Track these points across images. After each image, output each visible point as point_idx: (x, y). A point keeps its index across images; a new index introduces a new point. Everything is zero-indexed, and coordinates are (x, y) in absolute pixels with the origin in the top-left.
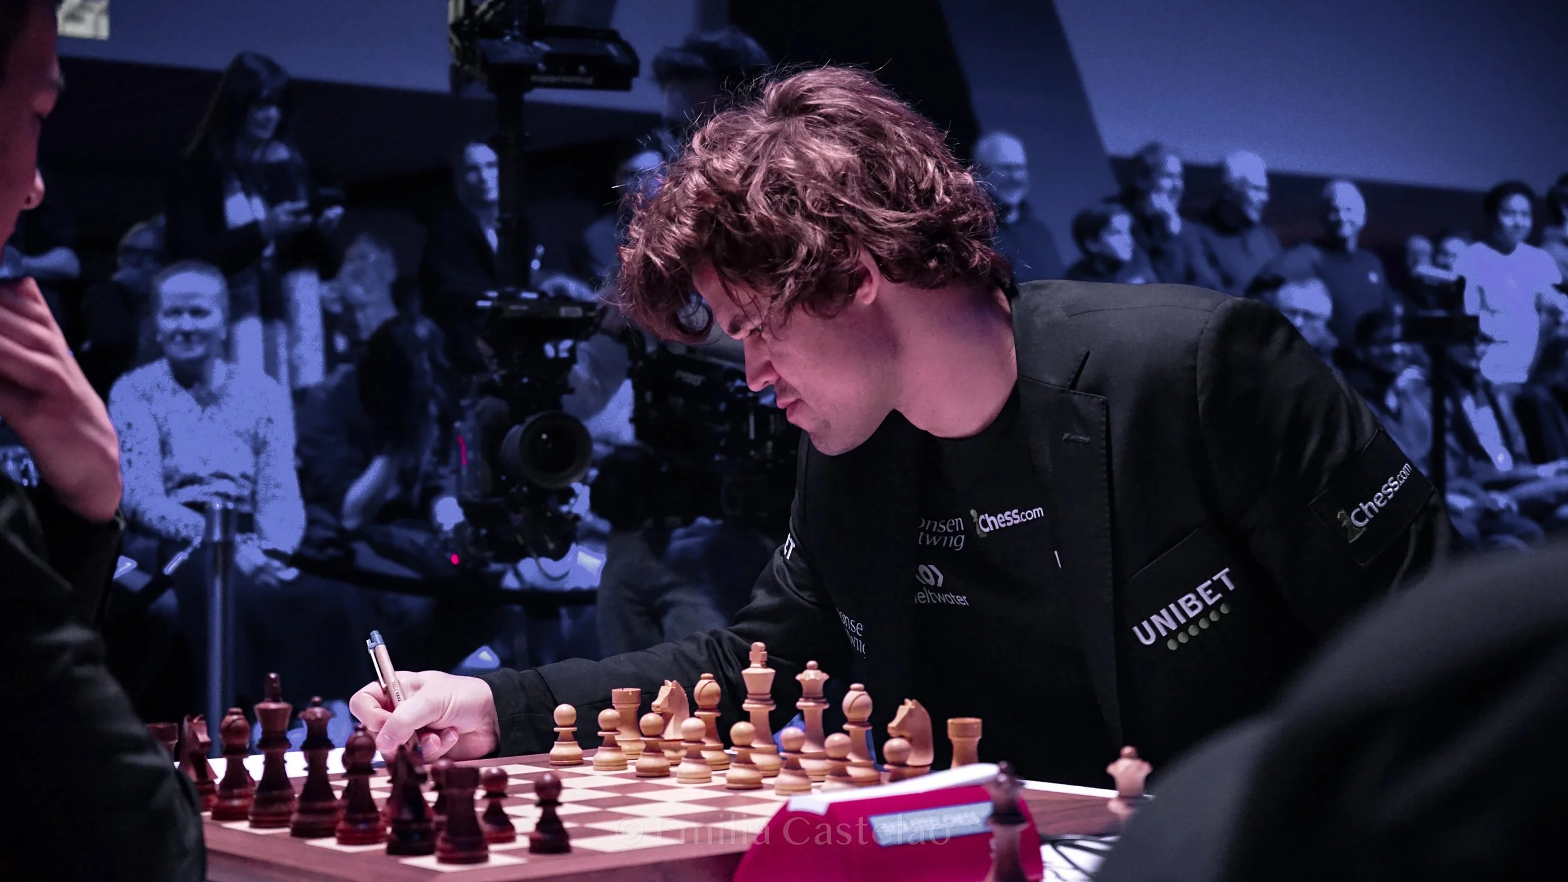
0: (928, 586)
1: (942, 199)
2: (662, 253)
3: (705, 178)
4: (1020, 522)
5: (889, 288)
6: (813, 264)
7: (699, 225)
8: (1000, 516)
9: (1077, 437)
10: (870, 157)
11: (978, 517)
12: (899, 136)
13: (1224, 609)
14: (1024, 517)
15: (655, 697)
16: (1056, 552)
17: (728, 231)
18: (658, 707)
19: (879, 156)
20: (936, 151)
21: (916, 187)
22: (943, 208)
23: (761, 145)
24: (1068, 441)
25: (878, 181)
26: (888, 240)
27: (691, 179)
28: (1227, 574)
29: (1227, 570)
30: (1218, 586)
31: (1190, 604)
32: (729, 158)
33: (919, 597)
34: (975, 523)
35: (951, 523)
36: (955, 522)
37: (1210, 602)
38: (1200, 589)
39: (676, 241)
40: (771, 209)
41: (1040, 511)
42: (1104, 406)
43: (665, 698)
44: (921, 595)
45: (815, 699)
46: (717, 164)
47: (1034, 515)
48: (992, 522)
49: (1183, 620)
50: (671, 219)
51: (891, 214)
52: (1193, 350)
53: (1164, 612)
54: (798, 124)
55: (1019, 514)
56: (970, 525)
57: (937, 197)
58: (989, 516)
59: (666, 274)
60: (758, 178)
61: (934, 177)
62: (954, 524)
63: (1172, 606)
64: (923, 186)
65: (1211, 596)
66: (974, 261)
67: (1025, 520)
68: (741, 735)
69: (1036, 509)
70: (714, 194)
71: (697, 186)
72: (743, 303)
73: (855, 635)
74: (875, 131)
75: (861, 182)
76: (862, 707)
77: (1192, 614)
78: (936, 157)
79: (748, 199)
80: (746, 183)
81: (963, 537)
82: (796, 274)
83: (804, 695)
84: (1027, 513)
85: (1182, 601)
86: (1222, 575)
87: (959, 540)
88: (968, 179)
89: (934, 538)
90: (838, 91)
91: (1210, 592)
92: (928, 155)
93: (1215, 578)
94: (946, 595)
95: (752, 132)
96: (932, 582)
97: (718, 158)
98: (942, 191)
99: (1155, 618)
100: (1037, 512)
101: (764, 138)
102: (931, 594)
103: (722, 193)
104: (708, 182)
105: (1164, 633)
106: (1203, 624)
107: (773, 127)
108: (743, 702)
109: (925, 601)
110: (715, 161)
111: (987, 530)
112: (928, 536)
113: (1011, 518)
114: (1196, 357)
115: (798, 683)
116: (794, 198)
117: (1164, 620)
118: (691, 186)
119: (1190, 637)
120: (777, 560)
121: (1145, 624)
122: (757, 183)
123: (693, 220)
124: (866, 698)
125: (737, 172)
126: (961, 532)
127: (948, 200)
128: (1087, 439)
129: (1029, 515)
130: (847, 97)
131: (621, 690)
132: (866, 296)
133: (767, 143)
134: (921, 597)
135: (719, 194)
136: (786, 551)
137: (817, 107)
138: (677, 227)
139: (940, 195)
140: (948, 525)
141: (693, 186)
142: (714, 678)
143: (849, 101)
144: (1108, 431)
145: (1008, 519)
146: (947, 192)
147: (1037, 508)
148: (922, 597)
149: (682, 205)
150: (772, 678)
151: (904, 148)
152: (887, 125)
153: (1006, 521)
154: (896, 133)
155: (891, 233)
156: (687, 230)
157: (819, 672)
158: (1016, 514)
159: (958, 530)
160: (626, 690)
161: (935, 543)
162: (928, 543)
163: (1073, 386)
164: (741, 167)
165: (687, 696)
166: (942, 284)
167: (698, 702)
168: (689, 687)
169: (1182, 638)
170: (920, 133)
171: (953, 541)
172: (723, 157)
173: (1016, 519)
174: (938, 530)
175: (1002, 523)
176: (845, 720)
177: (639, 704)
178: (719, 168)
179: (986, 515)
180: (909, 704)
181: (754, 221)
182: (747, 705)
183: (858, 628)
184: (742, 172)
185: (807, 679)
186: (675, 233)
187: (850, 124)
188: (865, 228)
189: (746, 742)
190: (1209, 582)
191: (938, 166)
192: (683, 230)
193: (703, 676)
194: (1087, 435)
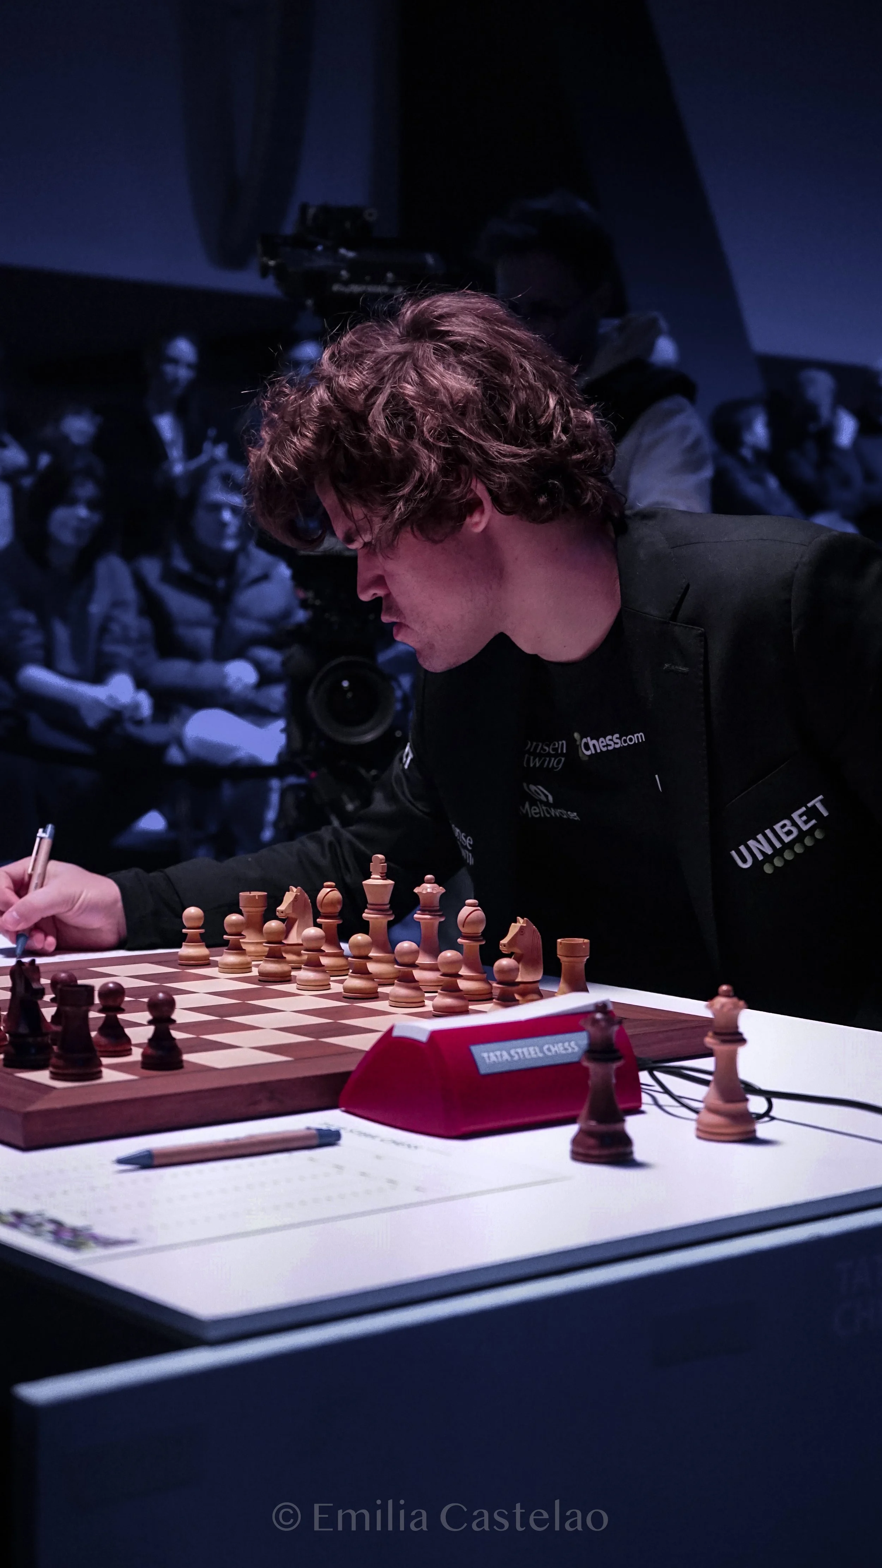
0: (541, 802)
1: (559, 437)
2: (281, 462)
3: (329, 394)
4: (621, 747)
5: (499, 517)
6: (422, 491)
7: (318, 440)
8: (601, 739)
9: (677, 667)
10: (493, 389)
11: (581, 739)
12: (525, 370)
13: (818, 835)
14: (625, 741)
15: (280, 902)
16: (657, 776)
17: (346, 448)
18: (282, 912)
19: (502, 389)
20: (560, 386)
21: (535, 423)
22: (559, 445)
23: (390, 365)
24: (667, 671)
25: (498, 413)
26: (500, 473)
27: (317, 393)
28: (820, 802)
29: (819, 798)
30: (810, 814)
31: (785, 830)
32: (355, 376)
33: (533, 812)
34: (578, 746)
35: (555, 745)
36: (559, 744)
37: (805, 828)
38: (794, 816)
39: (296, 452)
40: (390, 432)
41: (641, 736)
42: (703, 638)
43: (290, 904)
44: (535, 809)
45: (430, 912)
46: (342, 381)
47: (635, 740)
48: (594, 745)
49: (778, 845)
50: (294, 429)
51: (506, 448)
52: (788, 584)
53: (760, 837)
54: (426, 350)
55: (620, 738)
56: (573, 746)
57: (554, 434)
58: (592, 739)
59: (283, 483)
60: (381, 399)
61: (554, 413)
62: (557, 746)
63: (768, 832)
64: (543, 421)
65: (805, 823)
66: (585, 499)
67: (626, 744)
68: (360, 946)
69: (637, 734)
70: (336, 411)
71: (321, 401)
72: (356, 518)
73: (465, 847)
74: (501, 363)
75: (482, 414)
76: (475, 923)
77: (787, 840)
78: (558, 393)
79: (370, 419)
80: (370, 402)
81: (563, 759)
82: (407, 499)
84: (628, 737)
85: (776, 828)
86: (814, 804)
87: (558, 763)
88: (589, 417)
89: (537, 759)
90: (469, 320)
91: (803, 819)
92: (551, 390)
93: (807, 806)
94: (559, 810)
95: (381, 351)
96: (543, 798)
97: (344, 376)
98: (559, 428)
99: (749, 843)
100: (638, 737)
101: (394, 358)
102: (544, 808)
103: (345, 410)
104: (331, 398)
105: (760, 858)
106: (798, 849)
107: (400, 348)
108: (364, 912)
109: (538, 816)
110: (341, 378)
111: (588, 753)
112: (532, 758)
113: (613, 742)
114: (790, 591)
115: (416, 896)
116: (412, 423)
117: (759, 846)
118: (315, 399)
119: (785, 860)
120: (396, 768)
121: (742, 848)
122: (380, 404)
123: (315, 433)
124: (480, 913)
125: (361, 391)
126: (562, 754)
127: (564, 438)
128: (685, 669)
129: (631, 740)
130: (477, 326)
131: (247, 893)
132: (477, 524)
133: (395, 364)
134: (534, 811)
135: (342, 411)
136: (404, 759)
137: (447, 333)
138: (298, 439)
139: (557, 433)
140: (551, 747)
141: (317, 400)
143: (478, 330)
144: (706, 663)
145: (609, 743)
146: (565, 430)
147: (639, 733)
148: (536, 811)
149: (306, 416)
150: (391, 889)
151: (527, 381)
152: (514, 358)
153: (607, 745)
154: (521, 366)
155: (504, 468)
156: (307, 443)
157: (436, 885)
158: (617, 738)
159: (559, 751)
160: (253, 893)
161: (538, 765)
162: (532, 765)
163: (674, 617)
164: (366, 387)
165: (311, 902)
166: (550, 519)
167: (320, 909)
168: (313, 893)
169: (778, 863)
170: (546, 368)
171: (554, 762)
172: (350, 375)
173: (617, 743)
174: (542, 751)
175: (604, 746)
176: (459, 936)
177: (264, 909)
178: (344, 385)
179: (589, 738)
180: (521, 922)
181: (372, 442)
183: (468, 842)
184: (366, 392)
185: (424, 892)
186: (295, 445)
187: (478, 354)
188: (481, 460)
189: (364, 952)
190: (802, 810)
191: (560, 403)
192: (301, 443)
193: (326, 884)
194: (685, 666)
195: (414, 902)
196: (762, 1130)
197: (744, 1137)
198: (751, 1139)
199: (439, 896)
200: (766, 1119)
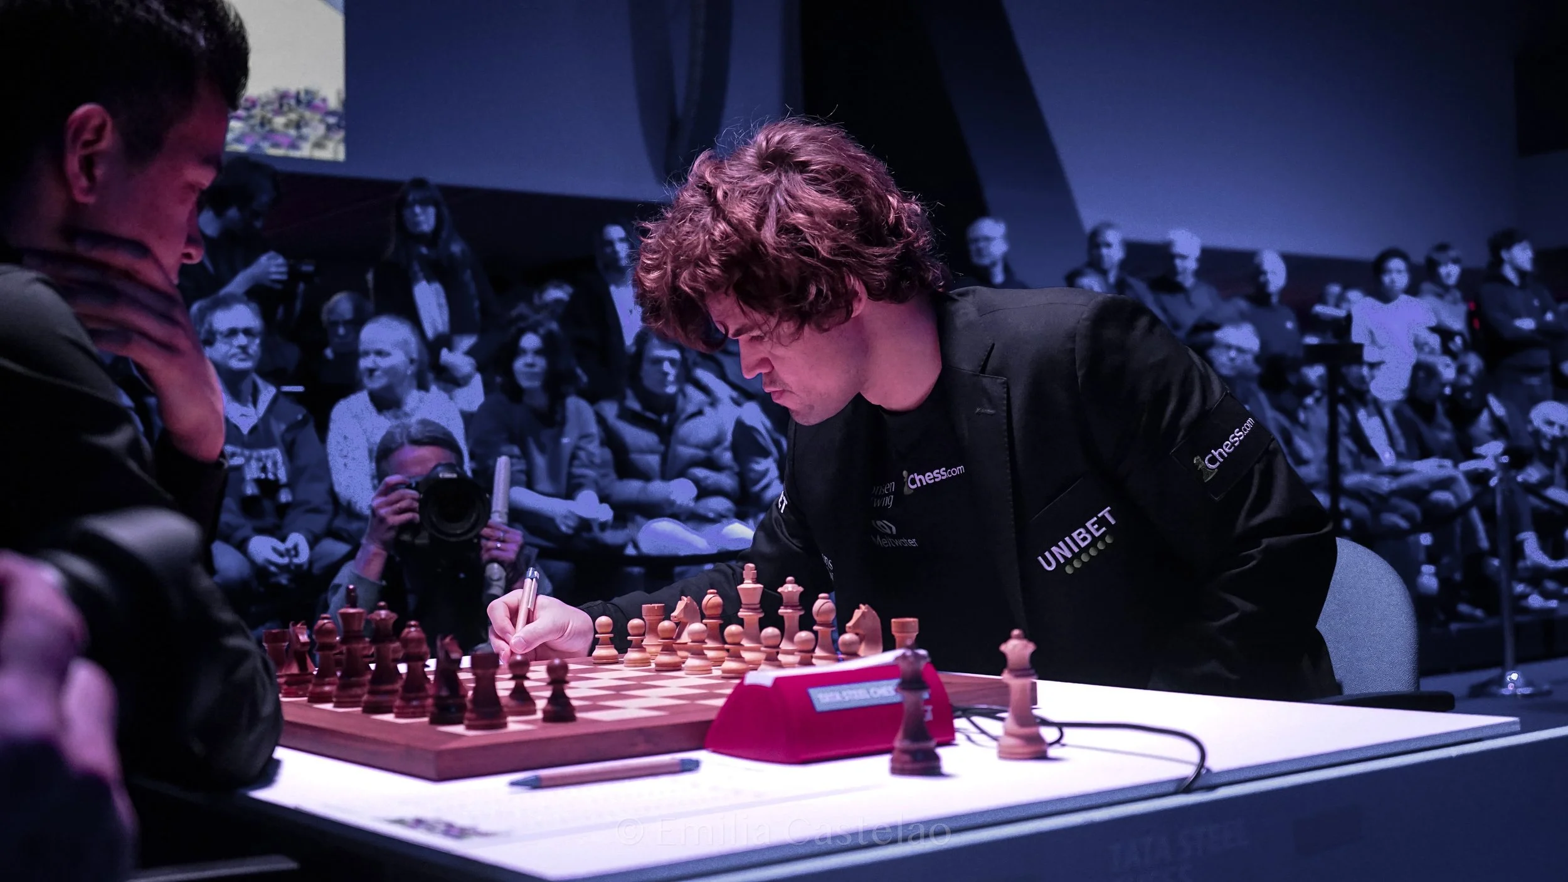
0: (885, 534)
4: (947, 477)
8: (928, 474)
9: (986, 410)
11: (910, 475)
13: (1108, 540)
14: (950, 473)
18: (675, 616)
24: (979, 414)
28: (1109, 512)
29: (1109, 508)
30: (1102, 522)
31: (1081, 536)
34: (907, 481)
35: (888, 485)
36: (890, 485)
37: (1097, 534)
38: (1088, 525)
41: (962, 469)
42: (1006, 386)
43: (681, 609)
44: (882, 540)
45: (792, 607)
47: (957, 472)
48: (920, 480)
49: (1076, 550)
51: (878, 250)
52: (1072, 337)
53: (1061, 544)
55: (945, 471)
58: (918, 475)
63: (1067, 539)
65: (1098, 530)
67: (950, 476)
68: (732, 635)
69: (959, 468)
76: (827, 612)
77: (1083, 545)
83: (784, 604)
84: (952, 470)
85: (1074, 535)
86: (1105, 513)
87: (892, 499)
91: (1096, 526)
93: (1100, 515)
94: (901, 540)
96: (887, 531)
98: (906, 225)
99: (1054, 549)
100: (960, 470)
102: (889, 540)
105: (1062, 561)
106: (1093, 552)
108: (739, 611)
109: (886, 545)
111: (916, 486)
112: (876, 499)
113: (940, 475)
114: (1074, 342)
117: (1061, 551)
119: (1083, 562)
120: (774, 512)
121: (1047, 554)
126: (894, 490)
128: (992, 412)
129: (954, 472)
136: (780, 506)
140: (885, 487)
142: (717, 593)
144: (1009, 405)
145: (936, 475)
147: (960, 466)
148: (883, 542)
150: (760, 593)
153: (935, 478)
158: (943, 471)
159: (891, 491)
161: (879, 503)
163: (982, 371)
165: (697, 608)
167: (705, 611)
169: (1077, 564)
173: (944, 475)
174: (881, 493)
175: (929, 480)
176: (815, 623)
177: (661, 614)
179: (916, 474)
182: (742, 613)
189: (736, 640)
190: (1095, 519)
193: (709, 591)
194: (993, 409)
195: (779, 601)
196: (1052, 752)
197: (1039, 756)
198: (1042, 756)
199: (798, 594)
200: (1057, 746)
